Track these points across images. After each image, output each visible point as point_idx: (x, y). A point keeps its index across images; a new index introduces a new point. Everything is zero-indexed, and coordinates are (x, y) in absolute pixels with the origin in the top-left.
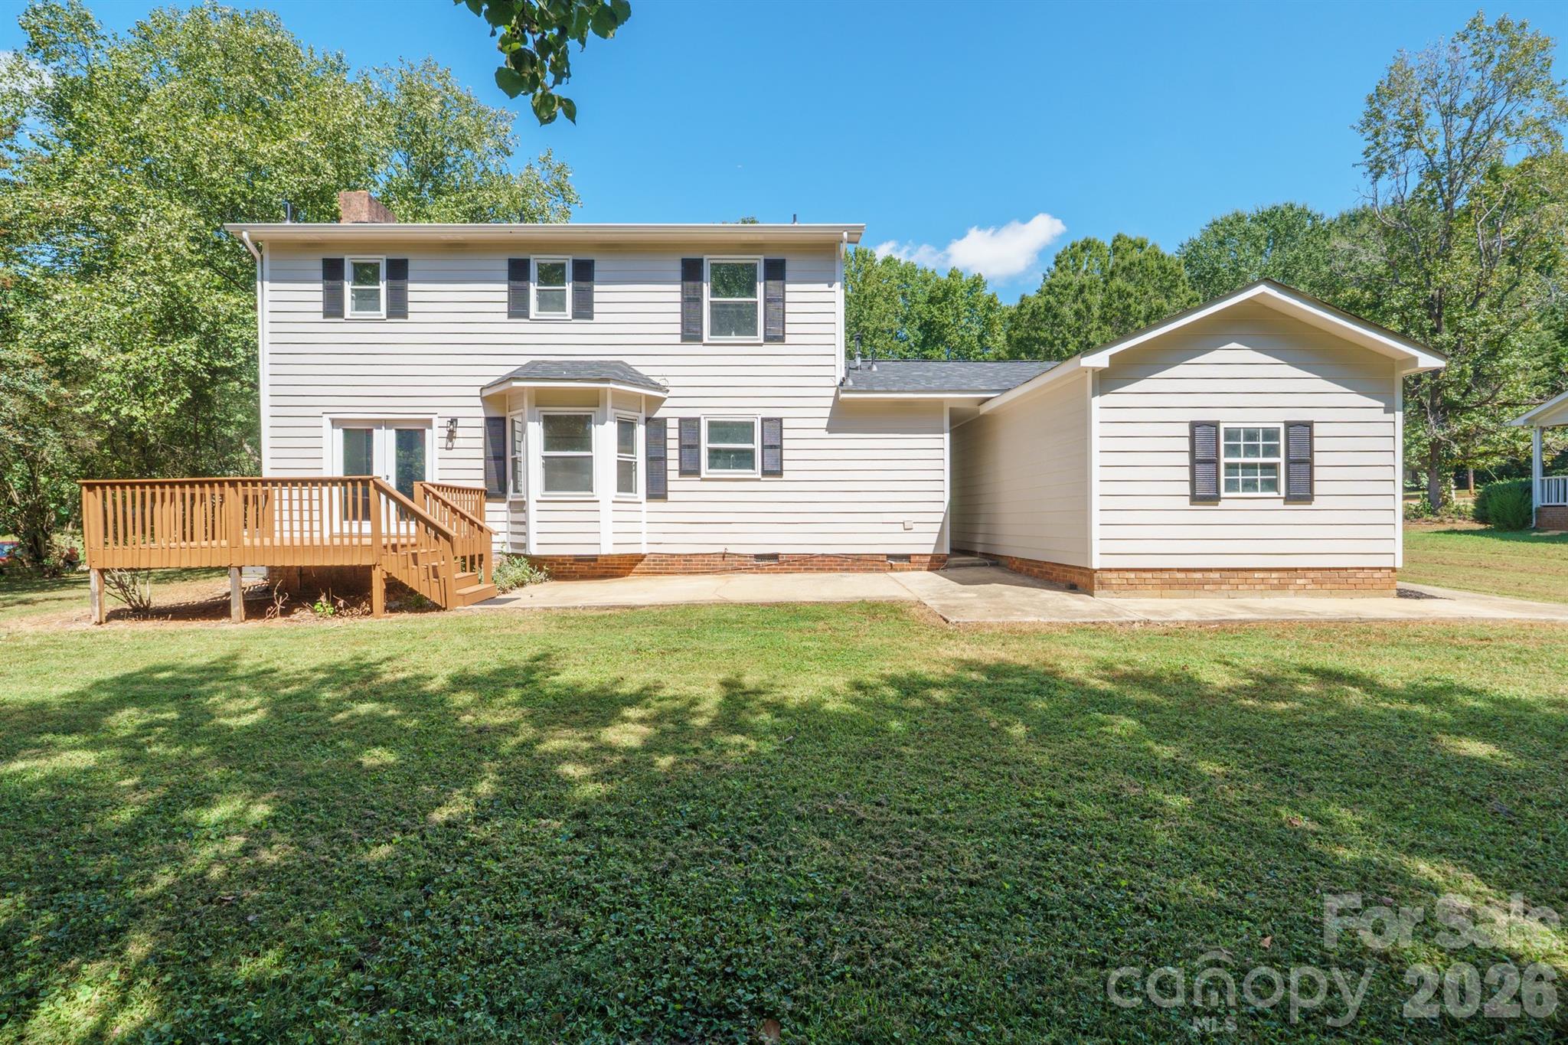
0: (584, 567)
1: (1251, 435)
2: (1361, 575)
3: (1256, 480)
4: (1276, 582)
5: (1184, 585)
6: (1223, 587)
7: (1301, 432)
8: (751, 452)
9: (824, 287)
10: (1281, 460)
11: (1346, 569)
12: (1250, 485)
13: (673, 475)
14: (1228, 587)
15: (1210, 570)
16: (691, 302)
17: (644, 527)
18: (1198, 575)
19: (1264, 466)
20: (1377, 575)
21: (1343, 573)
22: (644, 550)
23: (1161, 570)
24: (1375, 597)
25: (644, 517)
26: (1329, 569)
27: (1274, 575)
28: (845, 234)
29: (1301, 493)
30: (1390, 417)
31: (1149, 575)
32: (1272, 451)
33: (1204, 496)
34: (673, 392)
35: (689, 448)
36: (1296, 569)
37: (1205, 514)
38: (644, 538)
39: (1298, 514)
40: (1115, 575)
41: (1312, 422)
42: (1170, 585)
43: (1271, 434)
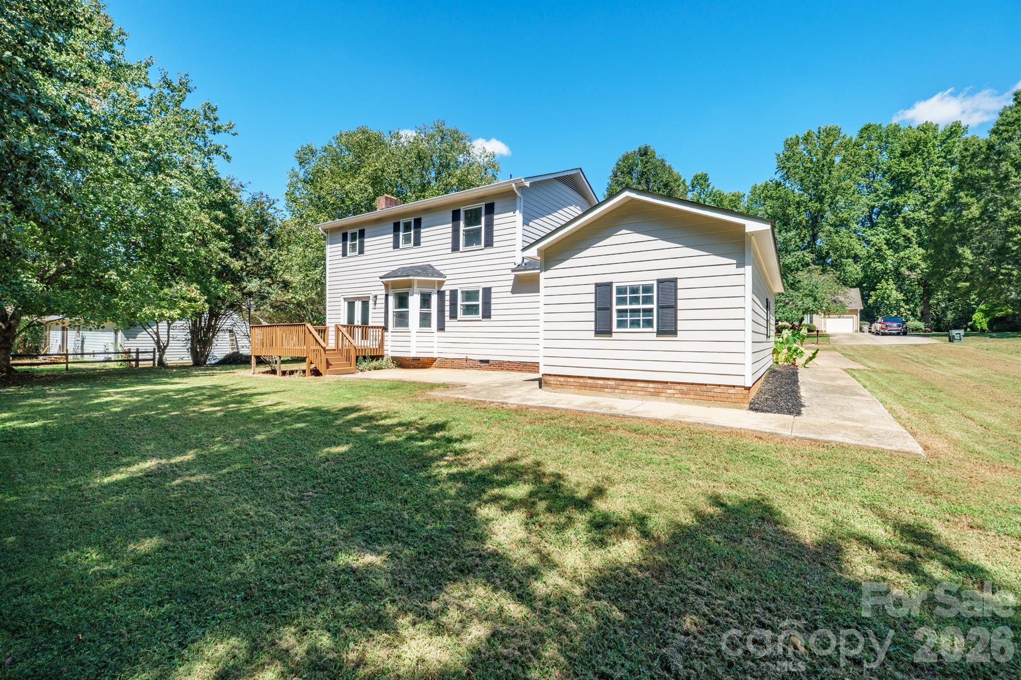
0: (414, 363)
1: (634, 290)
2: (718, 390)
3: (639, 320)
4: (652, 390)
5: (592, 387)
6: (617, 391)
7: (669, 286)
8: (477, 306)
9: (511, 214)
10: (654, 306)
11: (706, 385)
12: (635, 324)
13: (447, 319)
14: (620, 391)
15: (608, 379)
16: (456, 231)
17: (435, 344)
18: (601, 382)
19: (645, 311)
20: (732, 391)
21: (704, 388)
22: (435, 355)
23: (579, 377)
24: (730, 407)
25: (436, 339)
26: (692, 384)
27: (651, 385)
28: (514, 185)
29: (668, 329)
30: (741, 270)
31: (572, 380)
32: (648, 300)
33: (603, 329)
34: (448, 277)
35: (453, 304)
36: (667, 383)
37: (603, 342)
38: (435, 350)
39: (667, 343)
40: (553, 378)
41: (676, 279)
42: (584, 386)
43: (647, 289)
